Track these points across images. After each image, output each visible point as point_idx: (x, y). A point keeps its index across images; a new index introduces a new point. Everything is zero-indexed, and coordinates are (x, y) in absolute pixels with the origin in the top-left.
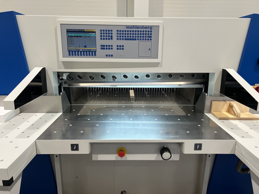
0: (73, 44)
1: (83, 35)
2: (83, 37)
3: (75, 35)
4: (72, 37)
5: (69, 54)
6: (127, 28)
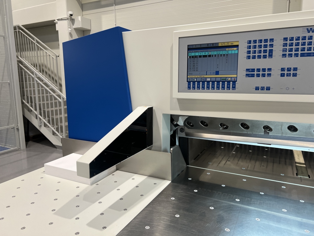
0: (195, 69)
1: (215, 53)
2: (214, 56)
3: (201, 55)
4: (196, 58)
5: (188, 87)
6: (309, 32)
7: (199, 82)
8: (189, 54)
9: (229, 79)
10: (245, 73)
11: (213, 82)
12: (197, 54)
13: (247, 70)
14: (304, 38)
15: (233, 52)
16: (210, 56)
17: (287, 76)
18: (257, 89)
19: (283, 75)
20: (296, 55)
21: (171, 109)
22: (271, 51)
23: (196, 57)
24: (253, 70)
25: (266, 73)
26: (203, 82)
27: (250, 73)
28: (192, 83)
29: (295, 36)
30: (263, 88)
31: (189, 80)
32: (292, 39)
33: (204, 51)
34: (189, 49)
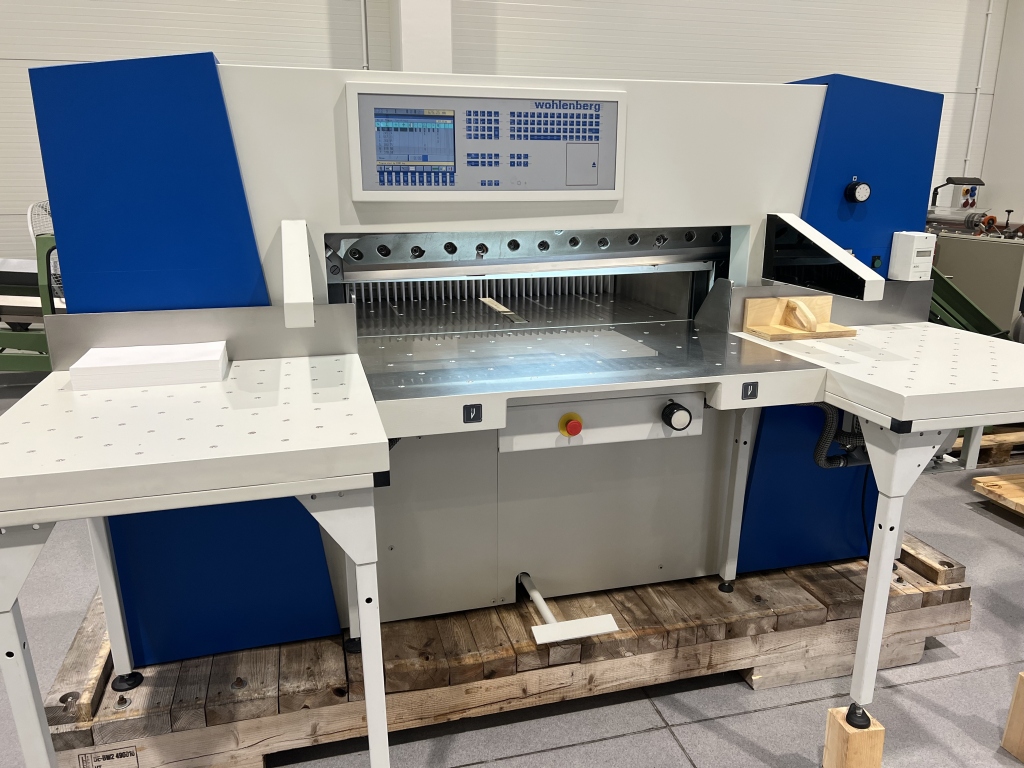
0: (389, 151)
1: (420, 125)
2: (418, 130)
3: (397, 126)
4: (388, 132)
5: (381, 181)
6: (537, 107)
7: (398, 173)
8: (376, 123)
9: (445, 168)
10: (466, 160)
11: (421, 173)
12: (390, 125)
13: (469, 155)
14: (533, 115)
15: (447, 126)
16: (411, 130)
17: (517, 165)
19: (512, 164)
20: (526, 137)
22: (497, 129)
23: (388, 129)
24: (477, 156)
25: (492, 160)
26: (405, 173)
27: (473, 161)
28: (385, 174)
29: (523, 111)
30: (490, 183)
31: (379, 169)
32: (519, 115)
33: (401, 121)
34: (376, 115)
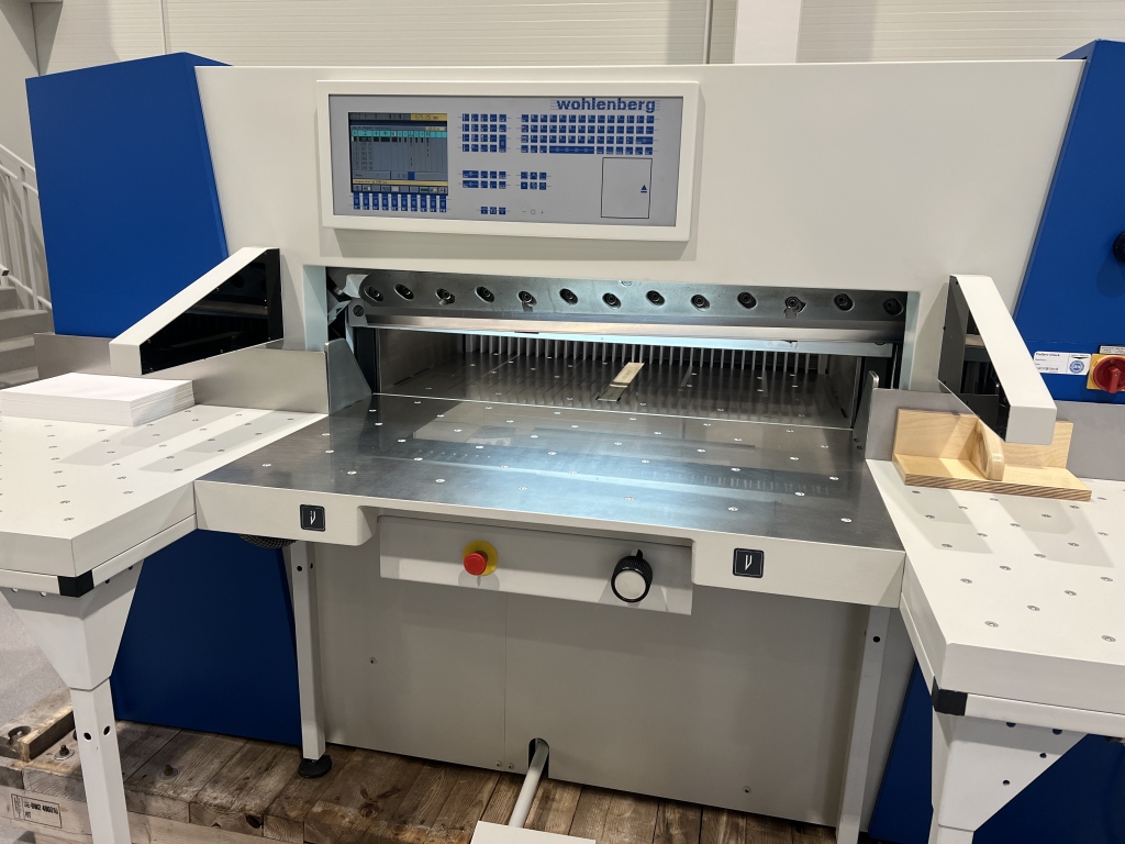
1: (405, 134)
2: (403, 140)
3: (378, 135)
6: (561, 108)
7: (376, 194)
8: (353, 132)
9: (435, 190)
10: (462, 179)
11: (404, 195)
12: (369, 134)
13: (465, 173)
14: (554, 119)
15: (439, 135)
16: (395, 139)
17: (531, 187)
18: (484, 211)
19: (524, 186)
20: (544, 149)
21: (323, 253)
22: (503, 138)
23: (367, 139)
24: (475, 174)
26: (385, 194)
27: (471, 179)
28: (361, 194)
29: (540, 114)
30: (493, 211)
31: (355, 189)
32: (535, 119)
33: (382, 129)
34: (351, 122)
